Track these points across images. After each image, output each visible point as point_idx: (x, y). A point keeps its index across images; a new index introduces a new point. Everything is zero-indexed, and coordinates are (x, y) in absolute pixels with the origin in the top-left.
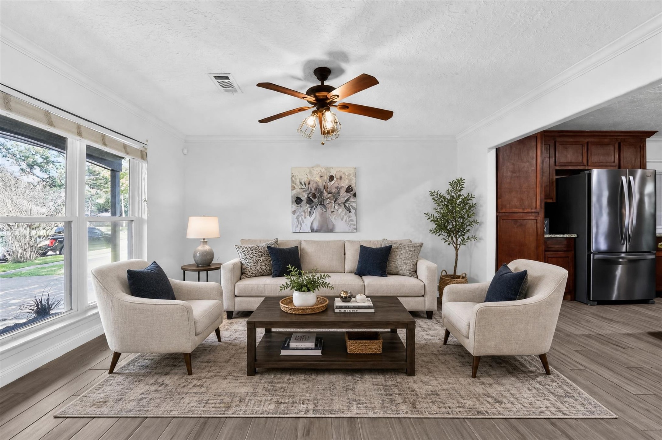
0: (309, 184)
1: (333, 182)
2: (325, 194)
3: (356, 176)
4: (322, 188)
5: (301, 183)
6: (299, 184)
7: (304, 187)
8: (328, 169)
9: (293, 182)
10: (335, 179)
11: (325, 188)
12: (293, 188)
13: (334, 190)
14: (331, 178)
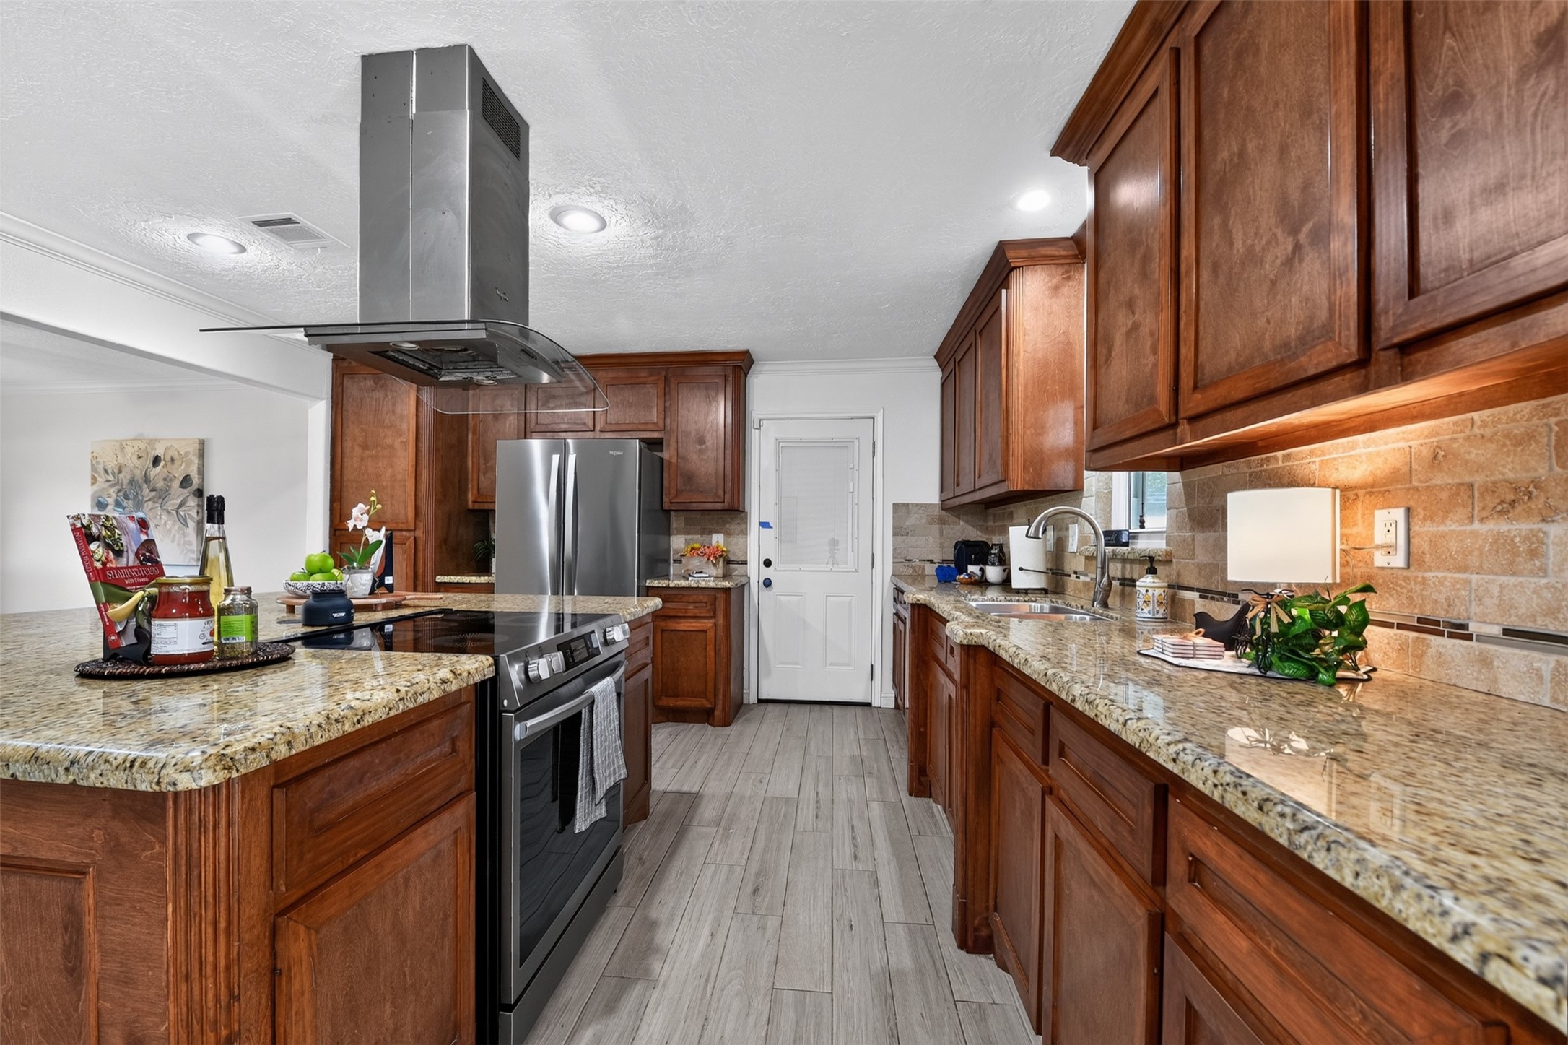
0: (120, 472)
1: (159, 468)
2: (146, 490)
3: (202, 455)
4: (140, 481)
5: (106, 471)
6: (102, 472)
7: (111, 478)
8: (152, 442)
9: (94, 469)
10: (162, 463)
11: (147, 479)
12: (94, 480)
13: (160, 484)
14: (156, 461)
